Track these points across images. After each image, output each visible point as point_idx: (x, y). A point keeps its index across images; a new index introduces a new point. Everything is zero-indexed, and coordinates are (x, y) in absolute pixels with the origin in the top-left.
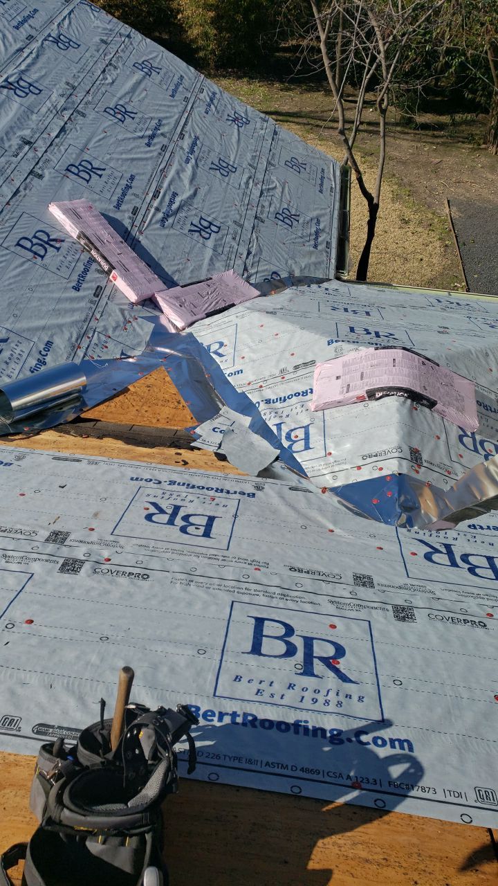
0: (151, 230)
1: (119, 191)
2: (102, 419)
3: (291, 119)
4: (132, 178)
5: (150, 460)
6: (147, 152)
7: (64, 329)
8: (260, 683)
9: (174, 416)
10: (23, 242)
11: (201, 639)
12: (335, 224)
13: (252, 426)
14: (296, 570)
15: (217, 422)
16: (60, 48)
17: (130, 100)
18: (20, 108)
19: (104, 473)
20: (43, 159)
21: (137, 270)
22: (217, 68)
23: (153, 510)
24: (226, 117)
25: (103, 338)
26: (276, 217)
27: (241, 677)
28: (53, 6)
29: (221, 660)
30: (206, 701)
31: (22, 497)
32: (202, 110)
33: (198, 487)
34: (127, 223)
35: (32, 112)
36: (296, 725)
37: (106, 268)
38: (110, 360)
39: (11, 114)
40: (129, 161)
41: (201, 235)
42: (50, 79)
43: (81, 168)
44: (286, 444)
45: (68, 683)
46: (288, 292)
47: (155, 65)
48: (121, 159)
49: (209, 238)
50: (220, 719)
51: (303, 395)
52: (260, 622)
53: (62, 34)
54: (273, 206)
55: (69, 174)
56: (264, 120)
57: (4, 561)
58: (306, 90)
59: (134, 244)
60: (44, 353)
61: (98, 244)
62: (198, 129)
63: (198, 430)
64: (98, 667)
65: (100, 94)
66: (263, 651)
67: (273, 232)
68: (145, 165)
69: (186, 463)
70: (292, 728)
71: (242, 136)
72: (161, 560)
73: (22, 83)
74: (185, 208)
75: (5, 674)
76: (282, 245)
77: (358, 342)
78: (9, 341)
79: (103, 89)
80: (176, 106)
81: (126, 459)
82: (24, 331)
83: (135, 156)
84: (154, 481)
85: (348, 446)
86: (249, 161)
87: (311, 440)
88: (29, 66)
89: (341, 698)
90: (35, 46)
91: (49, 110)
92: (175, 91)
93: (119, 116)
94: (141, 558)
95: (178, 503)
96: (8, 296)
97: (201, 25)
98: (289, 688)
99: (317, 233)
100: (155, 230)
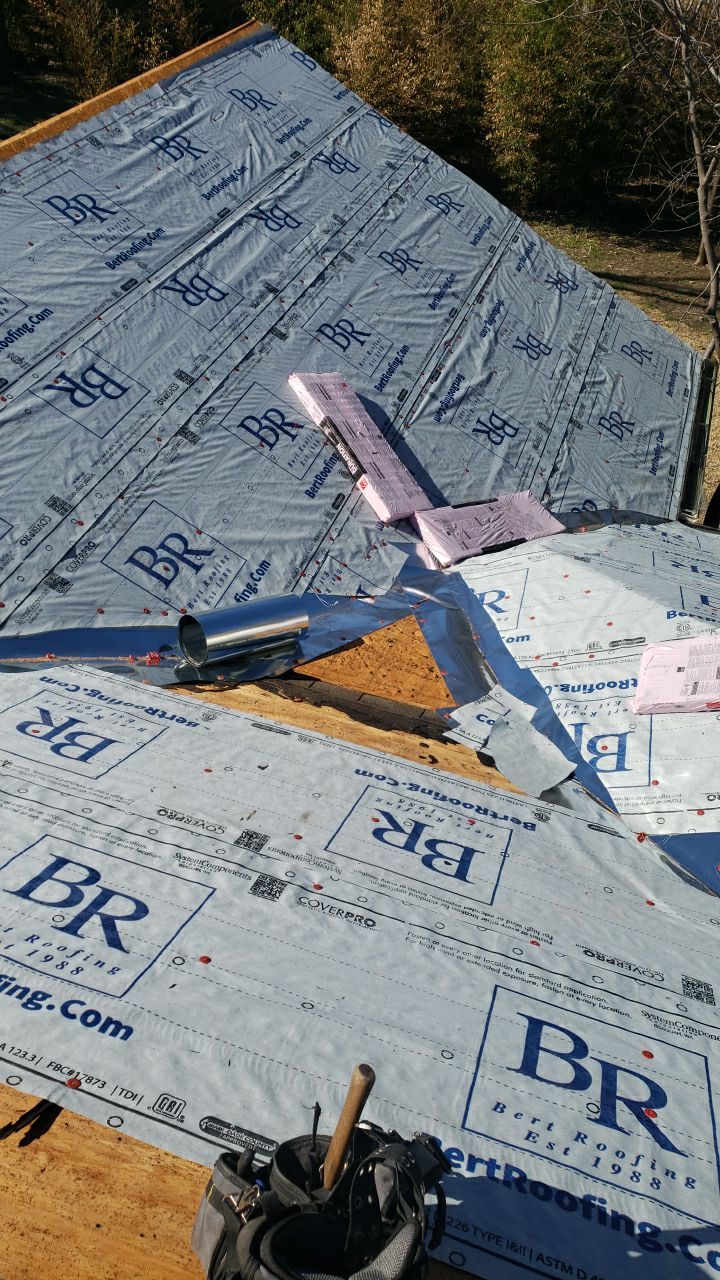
0: (422, 424)
1: (385, 366)
2: (322, 679)
3: (629, 286)
4: (405, 350)
5: (382, 748)
6: (429, 317)
7: (287, 548)
8: (533, 1122)
9: (422, 688)
10: (249, 423)
11: (447, 1034)
12: (686, 441)
13: (535, 721)
14: (593, 955)
15: (483, 707)
16: (332, 170)
17: (416, 245)
18: (270, 243)
19: (319, 757)
20: (290, 313)
21: (395, 478)
22: (531, 208)
23: (384, 823)
24: (545, 278)
25: (337, 566)
26: (600, 424)
27: (504, 1107)
28: (331, 117)
29: (476, 1074)
30: (450, 1133)
31: (208, 774)
32: (513, 265)
33: (451, 800)
34: (390, 411)
35: (285, 251)
36: (587, 1201)
37: (354, 470)
38: (341, 596)
39: (257, 251)
40: (404, 328)
41: (489, 437)
42: (312, 210)
43: (338, 330)
44: (587, 756)
45: (253, 1063)
46: (607, 532)
47: (456, 200)
48: (394, 322)
49: (500, 443)
50: (471, 1168)
51: (620, 687)
52: (535, 1026)
53: (337, 153)
54: (597, 407)
55: (322, 337)
56: (599, 286)
57: (177, 863)
58: (655, 247)
59: (396, 441)
60: (256, 576)
61: (347, 436)
62: (503, 290)
63: (455, 715)
64: (297, 1047)
65: (376, 234)
66: (539, 1072)
67: (593, 444)
68: (424, 334)
69: (434, 761)
70: (580, 1205)
71: (565, 307)
72: (394, 902)
73: (277, 213)
74: (472, 399)
75: (167, 1031)
76: (604, 464)
77: (714, 621)
78: (214, 554)
79: (382, 228)
80: (478, 257)
81: (351, 741)
82: (234, 543)
83: (413, 321)
84: (387, 780)
85: (686, 775)
86: (571, 341)
87: (627, 758)
88: (289, 191)
89: (659, 1174)
90: (301, 166)
91: (306, 249)
92: (478, 237)
93: (399, 265)
94: (365, 893)
95: (421, 819)
96: (220, 494)
97: (516, 150)
98: (576, 1140)
99: (658, 453)
100: (427, 424)
